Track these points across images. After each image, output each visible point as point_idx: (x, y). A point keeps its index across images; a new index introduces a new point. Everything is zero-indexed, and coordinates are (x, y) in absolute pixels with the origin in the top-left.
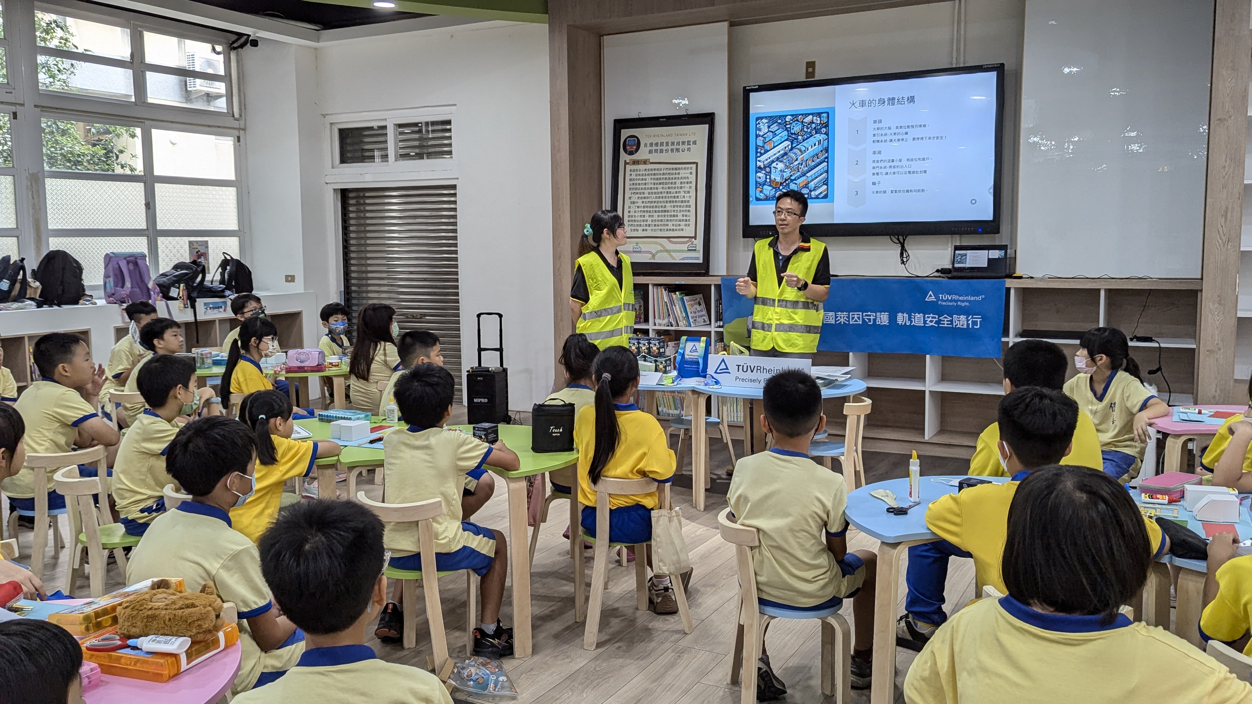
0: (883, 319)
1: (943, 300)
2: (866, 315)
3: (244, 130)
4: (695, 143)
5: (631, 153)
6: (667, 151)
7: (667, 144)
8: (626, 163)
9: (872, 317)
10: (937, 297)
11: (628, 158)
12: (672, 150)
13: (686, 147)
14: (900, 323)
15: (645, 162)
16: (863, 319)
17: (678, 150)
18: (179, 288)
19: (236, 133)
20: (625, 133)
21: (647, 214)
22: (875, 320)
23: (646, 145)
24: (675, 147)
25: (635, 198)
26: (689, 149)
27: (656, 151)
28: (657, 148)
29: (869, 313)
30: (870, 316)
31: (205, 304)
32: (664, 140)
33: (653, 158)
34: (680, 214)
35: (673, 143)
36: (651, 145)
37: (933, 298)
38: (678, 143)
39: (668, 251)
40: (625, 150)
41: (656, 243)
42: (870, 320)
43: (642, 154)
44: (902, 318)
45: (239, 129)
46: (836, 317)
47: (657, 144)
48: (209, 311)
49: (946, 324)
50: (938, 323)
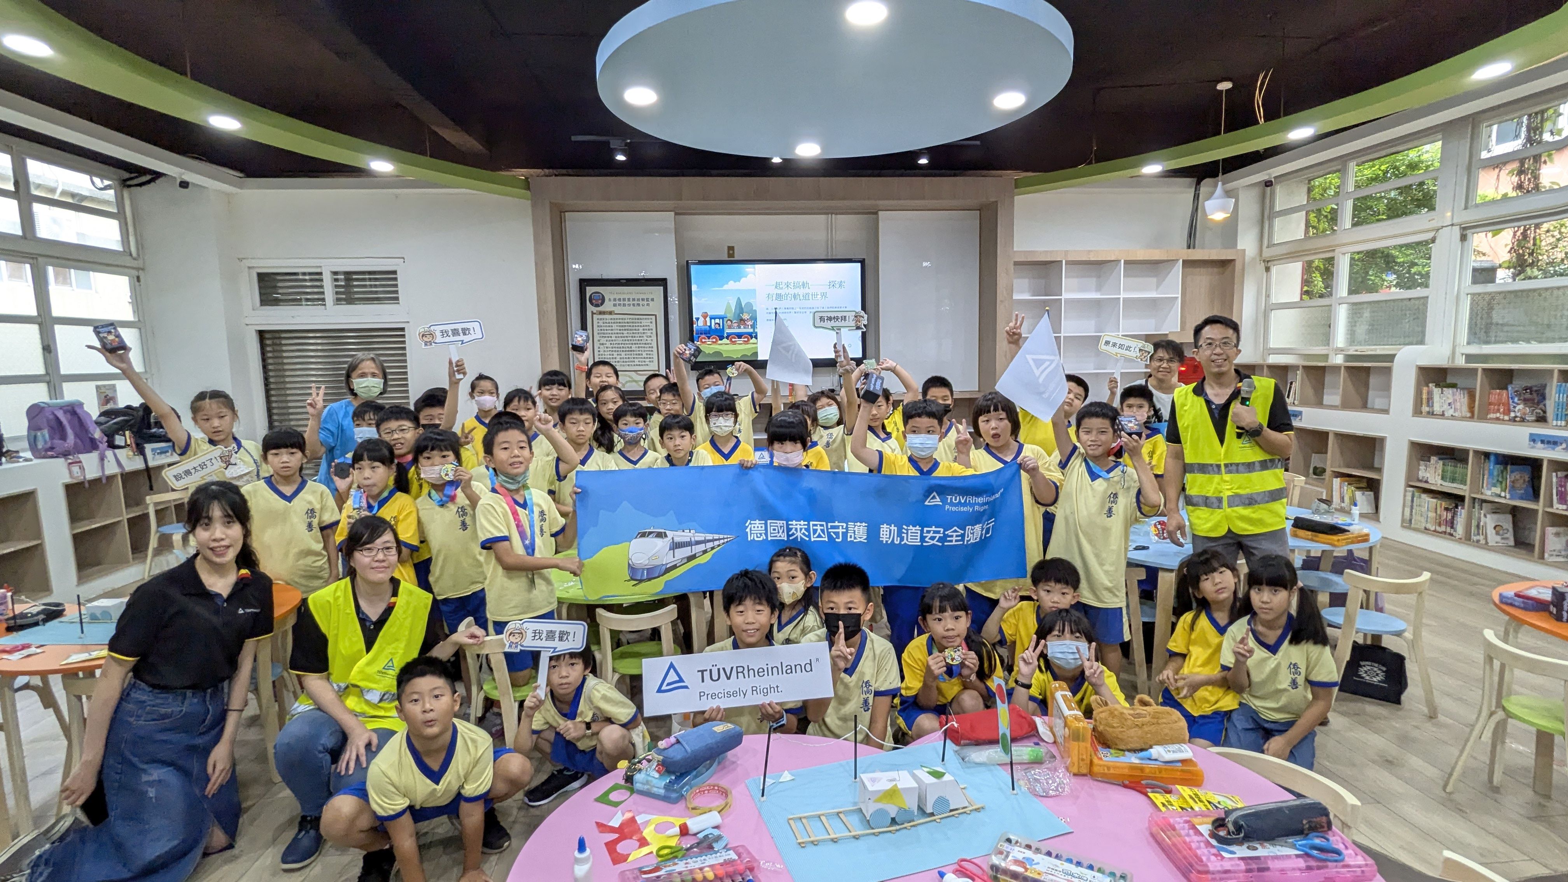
0: (859, 532)
1: (951, 504)
2: (833, 527)
3: (143, 269)
4: (653, 300)
5: (597, 306)
6: (629, 305)
7: (629, 300)
8: (593, 313)
9: (840, 530)
10: (943, 499)
11: (595, 309)
12: (634, 305)
13: (645, 303)
14: (885, 540)
15: (611, 313)
16: (829, 533)
17: (639, 305)
18: (124, 435)
19: (135, 273)
20: (590, 290)
21: (615, 353)
22: (845, 535)
23: (610, 300)
24: (636, 302)
25: (603, 340)
26: (648, 305)
27: (620, 305)
28: (618, 302)
29: (837, 524)
30: (837, 527)
31: (153, 450)
32: (626, 297)
33: (617, 310)
34: (644, 353)
35: (634, 300)
36: (615, 300)
37: (937, 502)
38: (638, 300)
39: (636, 381)
40: (592, 304)
41: (626, 375)
42: (837, 534)
43: (607, 306)
44: (887, 533)
45: (138, 269)
47: (620, 300)
48: (157, 456)
49: (954, 541)
50: (942, 540)
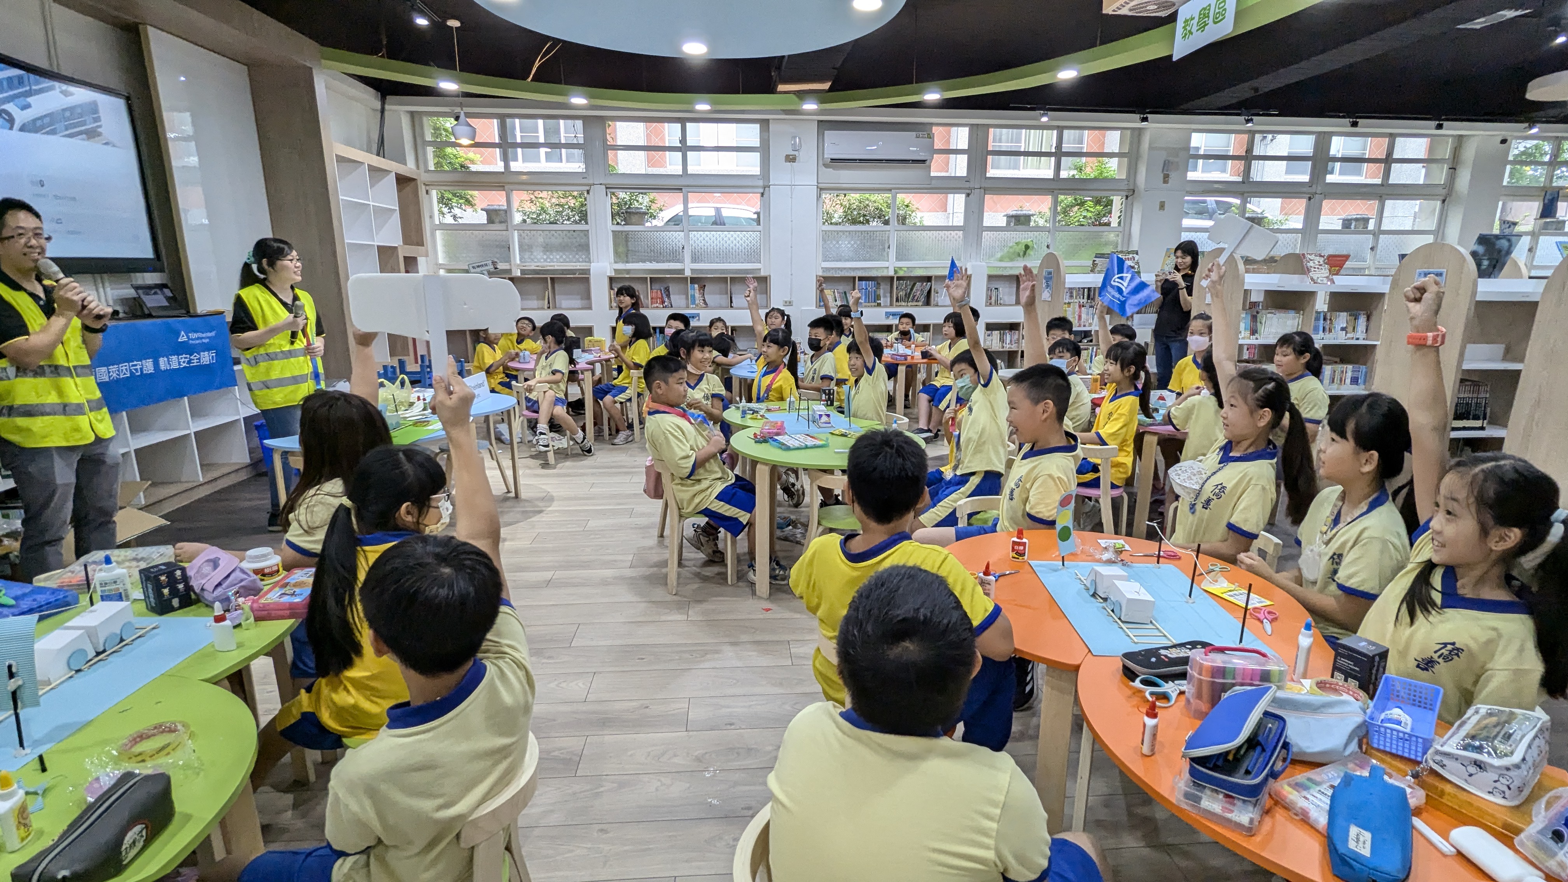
0: (148, 366)
1: (192, 339)
2: (133, 366)
9: (138, 367)
10: (188, 337)
14: (163, 368)
16: (130, 370)
22: (141, 369)
29: (135, 363)
30: (136, 365)
37: (185, 339)
42: (136, 370)
44: (163, 363)
46: (109, 372)
49: (195, 363)
50: (189, 362)
